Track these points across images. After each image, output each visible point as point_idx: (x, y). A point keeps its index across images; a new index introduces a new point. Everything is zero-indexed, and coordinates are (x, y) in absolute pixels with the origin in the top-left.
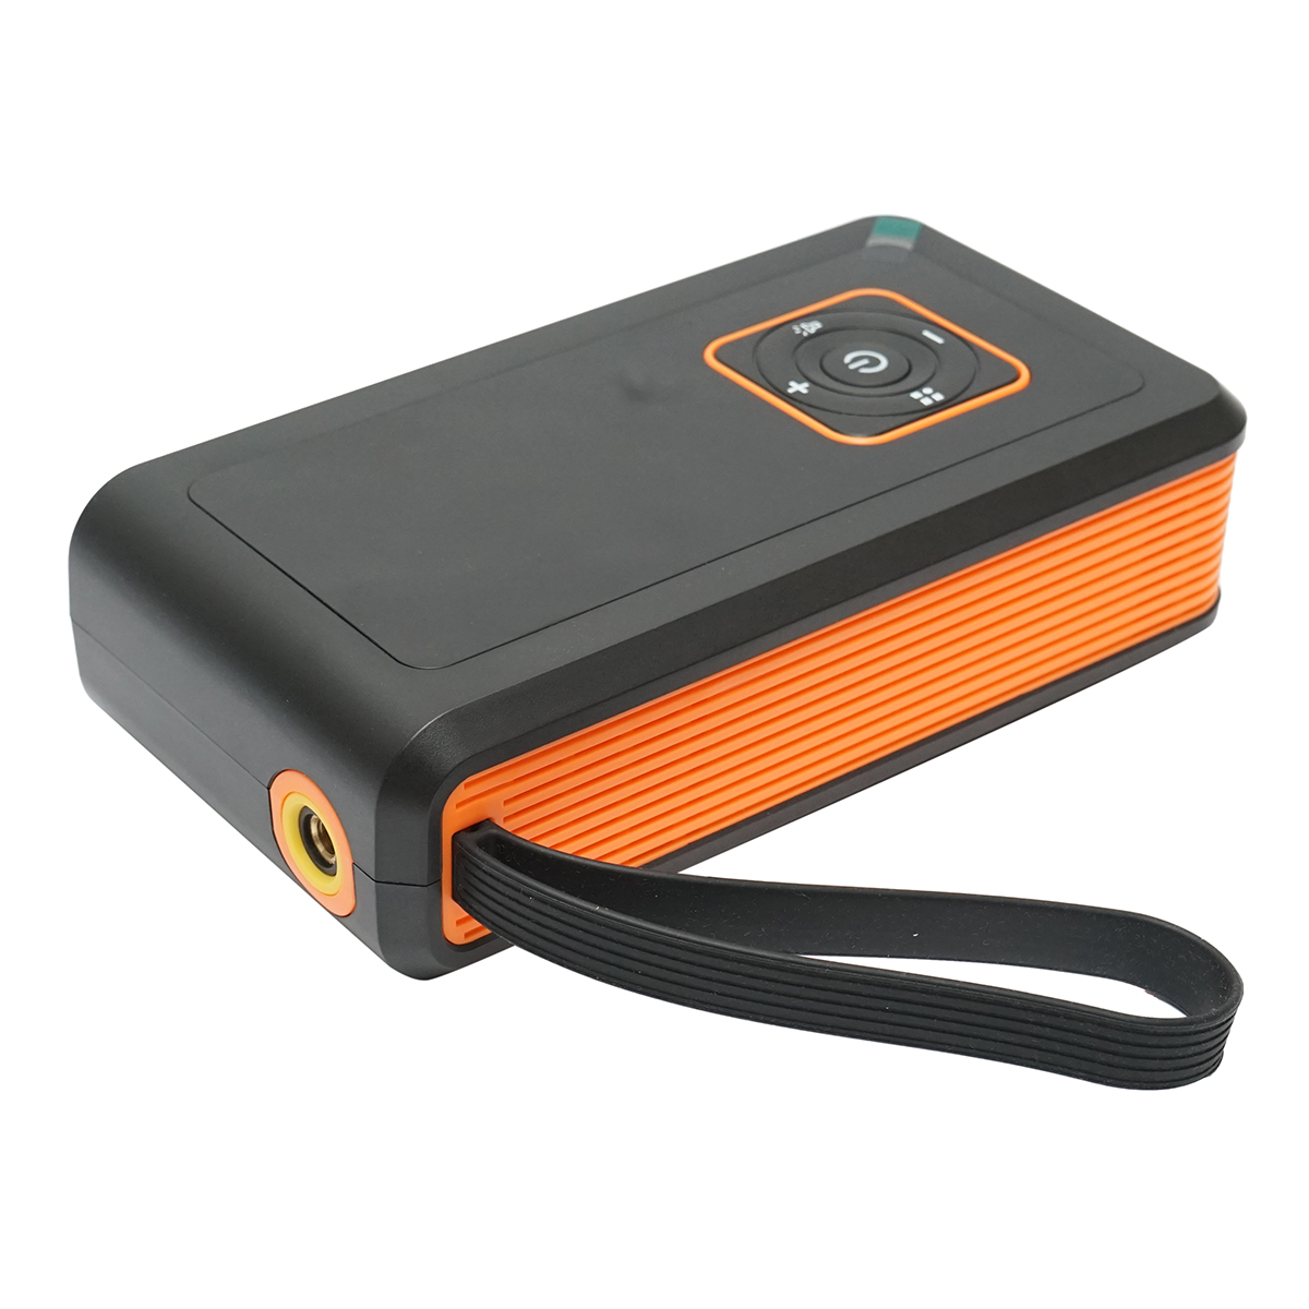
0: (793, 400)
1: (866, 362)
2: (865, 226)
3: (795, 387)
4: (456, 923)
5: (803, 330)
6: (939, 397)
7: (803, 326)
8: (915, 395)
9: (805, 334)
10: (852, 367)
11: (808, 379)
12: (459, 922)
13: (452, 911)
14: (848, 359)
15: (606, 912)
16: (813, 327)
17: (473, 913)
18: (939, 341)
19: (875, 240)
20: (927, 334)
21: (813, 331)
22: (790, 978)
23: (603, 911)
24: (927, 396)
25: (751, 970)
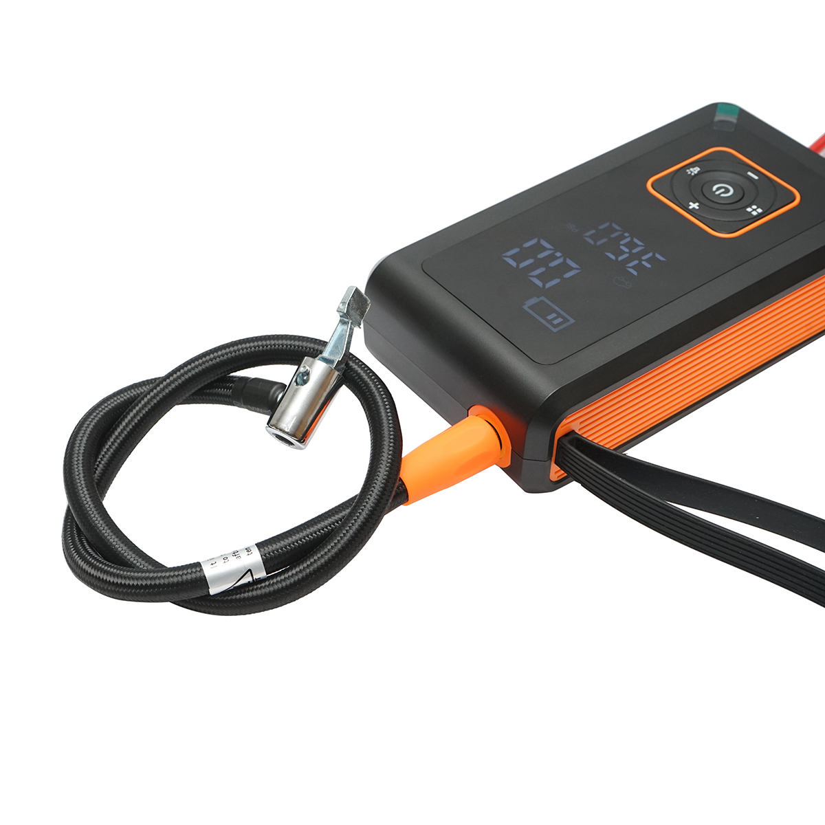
0: (691, 212)
1: (723, 190)
2: (713, 108)
3: (694, 206)
4: (555, 472)
5: (692, 172)
6: (760, 211)
7: (691, 169)
8: (749, 210)
9: (693, 174)
10: (717, 193)
11: (698, 202)
12: (556, 472)
13: (554, 468)
14: (715, 188)
15: (624, 481)
16: (696, 170)
17: (562, 468)
18: (756, 178)
19: (719, 117)
20: (750, 173)
21: (696, 172)
22: (699, 528)
23: (622, 481)
24: (754, 210)
25: (682, 521)
